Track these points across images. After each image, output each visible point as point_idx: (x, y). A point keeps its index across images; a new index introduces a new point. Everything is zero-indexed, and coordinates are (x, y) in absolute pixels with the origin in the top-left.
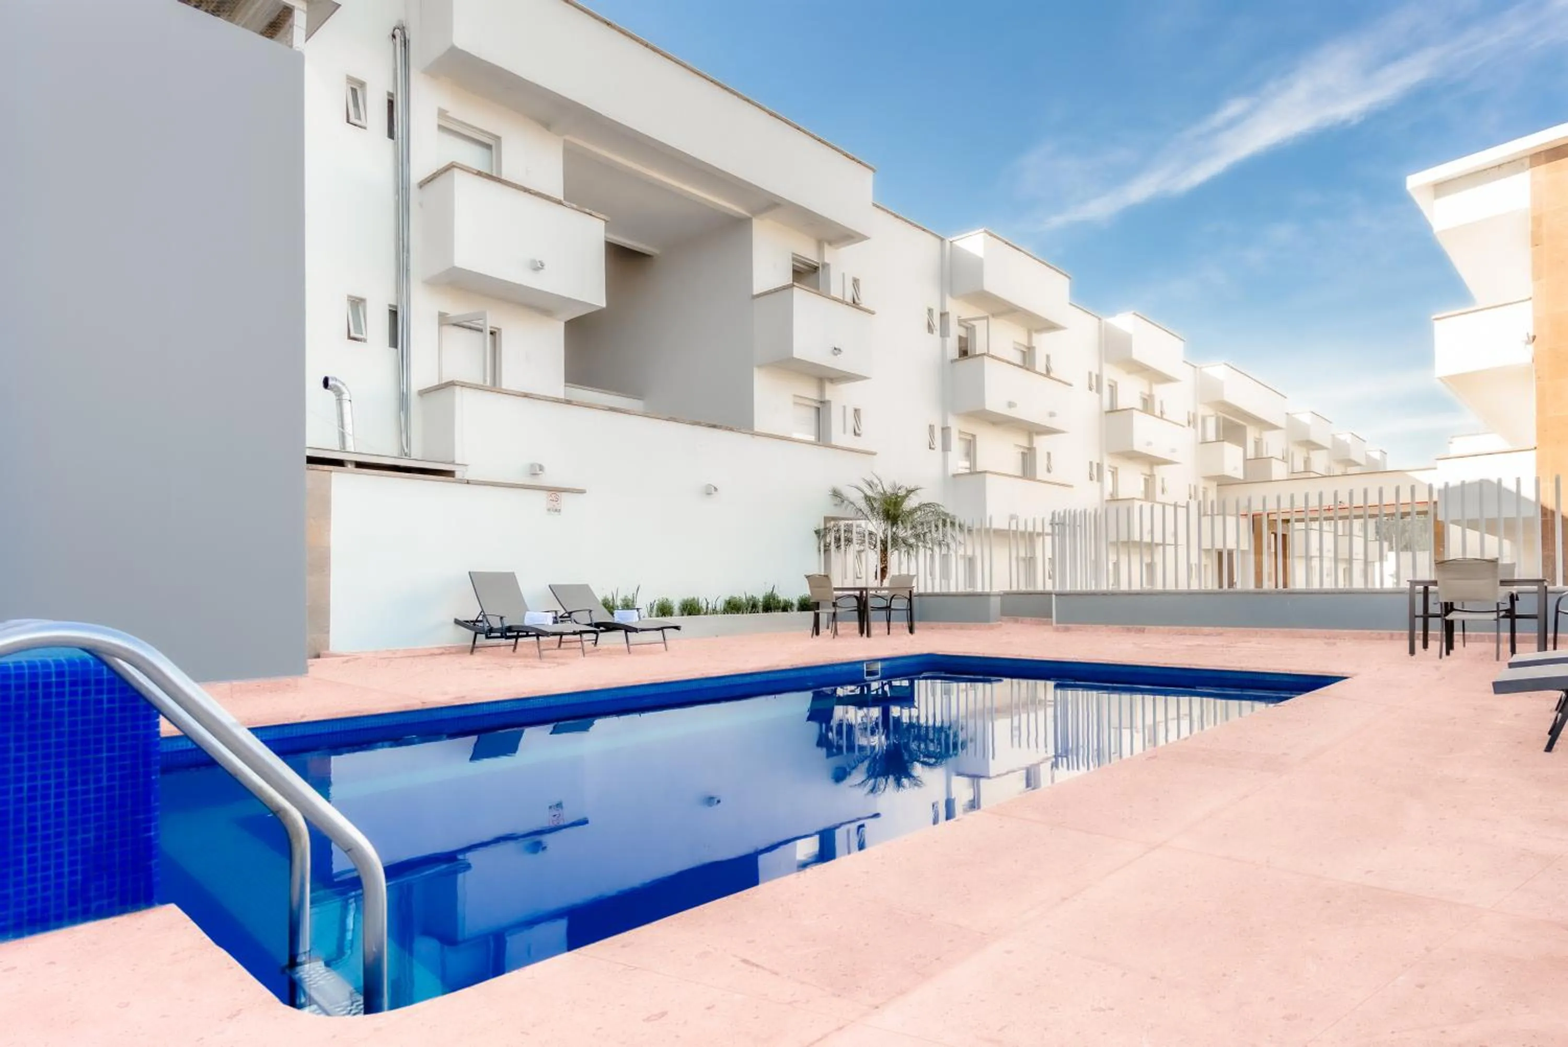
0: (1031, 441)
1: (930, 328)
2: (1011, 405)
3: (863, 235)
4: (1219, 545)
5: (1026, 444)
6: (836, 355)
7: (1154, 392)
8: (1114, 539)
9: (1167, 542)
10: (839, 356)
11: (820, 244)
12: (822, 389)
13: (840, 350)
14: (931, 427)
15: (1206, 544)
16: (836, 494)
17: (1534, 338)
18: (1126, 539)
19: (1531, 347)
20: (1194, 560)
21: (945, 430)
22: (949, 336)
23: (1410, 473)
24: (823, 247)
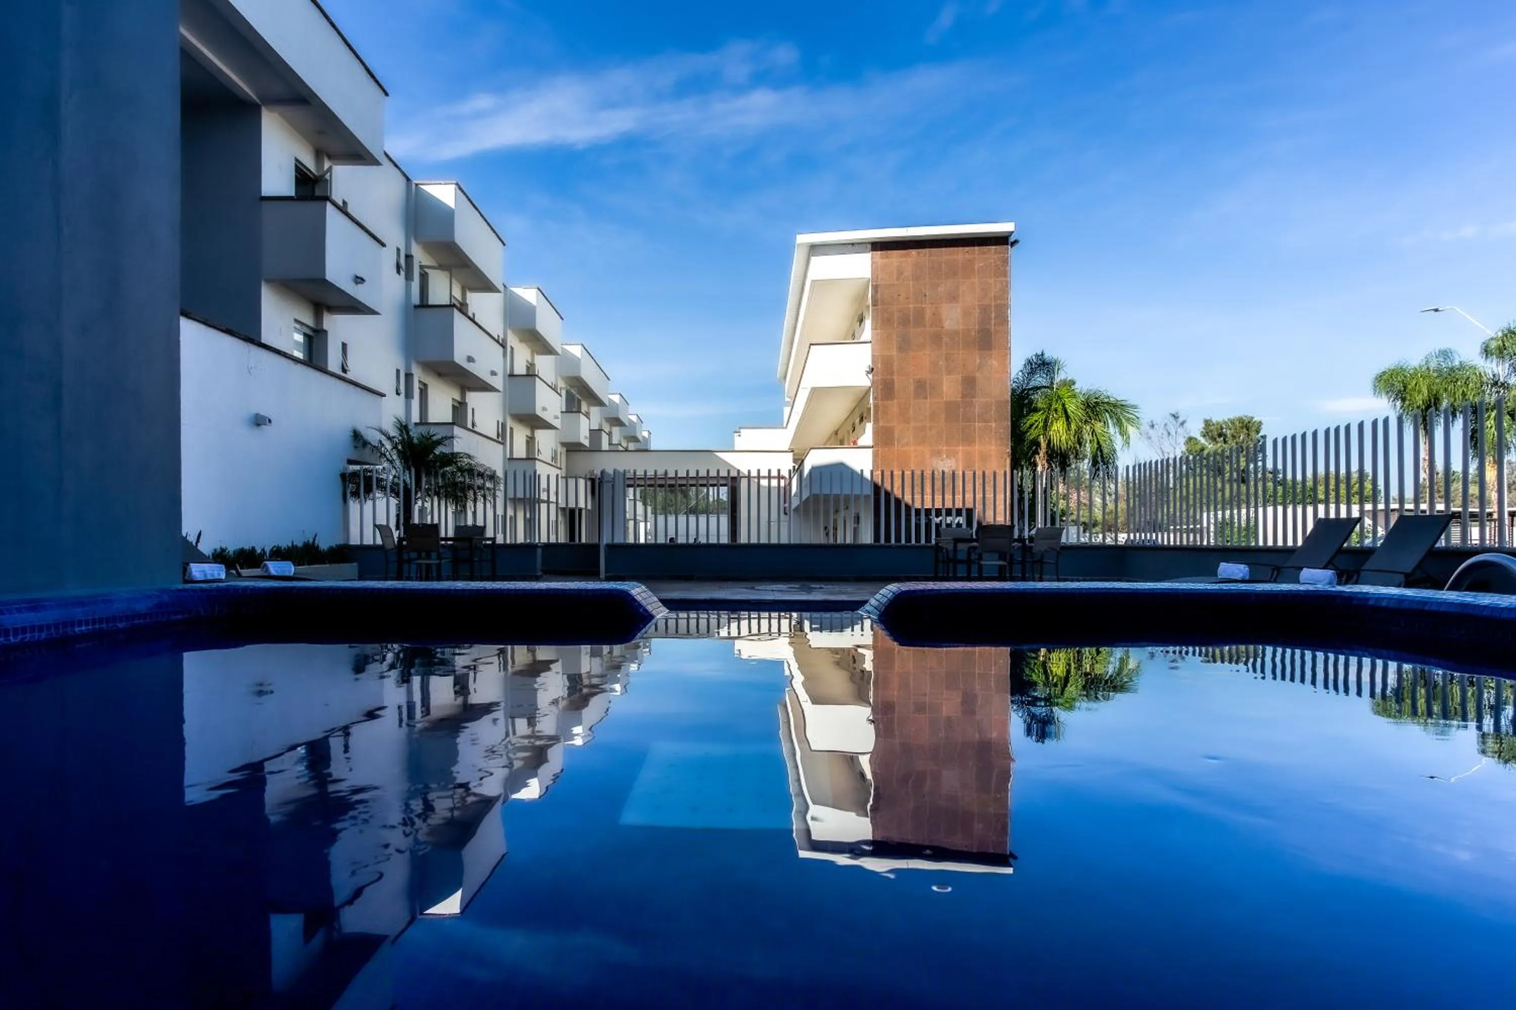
0: (463, 395)
1: (398, 267)
2: (470, 359)
3: (376, 160)
4: (572, 505)
5: (458, 398)
6: (357, 283)
7: (536, 362)
8: (512, 496)
9: (551, 500)
10: (359, 285)
11: (319, 154)
12: (318, 317)
13: (362, 279)
14: (398, 371)
15: (562, 504)
16: (357, 436)
17: (873, 369)
18: (522, 496)
19: (870, 376)
20: (553, 517)
21: (409, 376)
22: (413, 280)
23: (718, 454)
24: (323, 159)
